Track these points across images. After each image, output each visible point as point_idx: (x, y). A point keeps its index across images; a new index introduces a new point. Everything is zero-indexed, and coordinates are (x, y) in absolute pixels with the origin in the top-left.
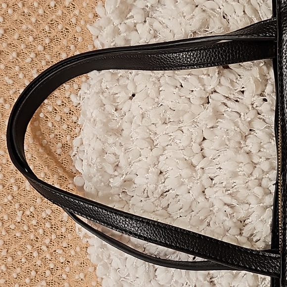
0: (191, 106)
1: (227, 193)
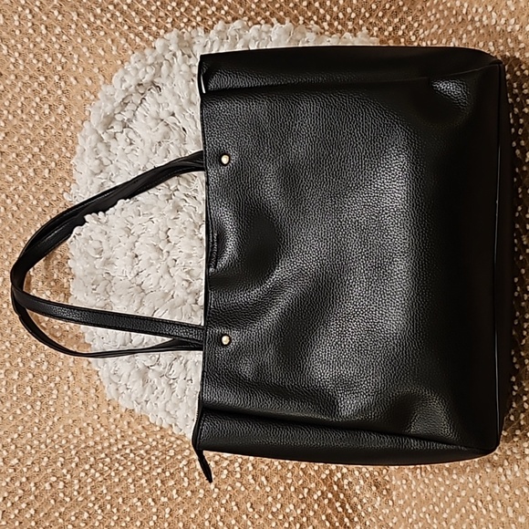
0: (157, 202)
1: (184, 271)
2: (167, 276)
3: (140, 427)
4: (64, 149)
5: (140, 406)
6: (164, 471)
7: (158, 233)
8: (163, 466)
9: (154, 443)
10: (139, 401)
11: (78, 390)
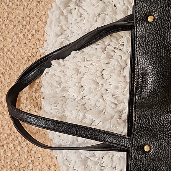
0: (96, 52)
1: (113, 97)
2: (101, 100)
4: (40, 22)
7: (96, 72)
11: (44, 166)
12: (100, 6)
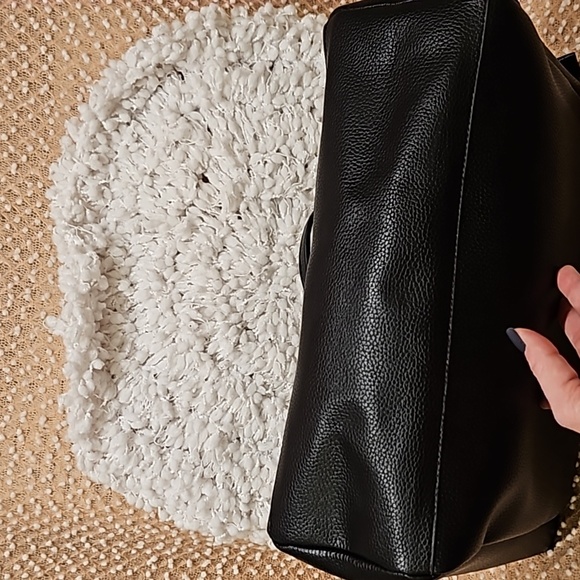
0: (166, 217)
1: (194, 308)
2: (169, 314)
3: (107, 509)
4: (41, 140)
5: (118, 481)
6: (125, 569)
7: (163, 258)
8: (125, 563)
9: (121, 531)
10: (117, 474)
11: (28, 453)
12: (180, 127)
